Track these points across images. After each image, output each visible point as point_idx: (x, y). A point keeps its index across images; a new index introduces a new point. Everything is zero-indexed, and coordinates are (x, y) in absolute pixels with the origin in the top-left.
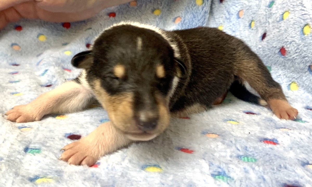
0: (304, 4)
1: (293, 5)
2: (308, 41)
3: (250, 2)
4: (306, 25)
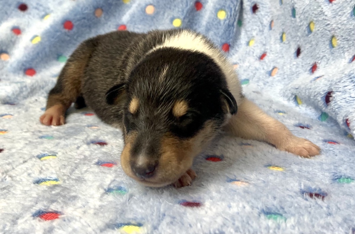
2: (336, 54)
3: (278, 10)
4: (333, 37)
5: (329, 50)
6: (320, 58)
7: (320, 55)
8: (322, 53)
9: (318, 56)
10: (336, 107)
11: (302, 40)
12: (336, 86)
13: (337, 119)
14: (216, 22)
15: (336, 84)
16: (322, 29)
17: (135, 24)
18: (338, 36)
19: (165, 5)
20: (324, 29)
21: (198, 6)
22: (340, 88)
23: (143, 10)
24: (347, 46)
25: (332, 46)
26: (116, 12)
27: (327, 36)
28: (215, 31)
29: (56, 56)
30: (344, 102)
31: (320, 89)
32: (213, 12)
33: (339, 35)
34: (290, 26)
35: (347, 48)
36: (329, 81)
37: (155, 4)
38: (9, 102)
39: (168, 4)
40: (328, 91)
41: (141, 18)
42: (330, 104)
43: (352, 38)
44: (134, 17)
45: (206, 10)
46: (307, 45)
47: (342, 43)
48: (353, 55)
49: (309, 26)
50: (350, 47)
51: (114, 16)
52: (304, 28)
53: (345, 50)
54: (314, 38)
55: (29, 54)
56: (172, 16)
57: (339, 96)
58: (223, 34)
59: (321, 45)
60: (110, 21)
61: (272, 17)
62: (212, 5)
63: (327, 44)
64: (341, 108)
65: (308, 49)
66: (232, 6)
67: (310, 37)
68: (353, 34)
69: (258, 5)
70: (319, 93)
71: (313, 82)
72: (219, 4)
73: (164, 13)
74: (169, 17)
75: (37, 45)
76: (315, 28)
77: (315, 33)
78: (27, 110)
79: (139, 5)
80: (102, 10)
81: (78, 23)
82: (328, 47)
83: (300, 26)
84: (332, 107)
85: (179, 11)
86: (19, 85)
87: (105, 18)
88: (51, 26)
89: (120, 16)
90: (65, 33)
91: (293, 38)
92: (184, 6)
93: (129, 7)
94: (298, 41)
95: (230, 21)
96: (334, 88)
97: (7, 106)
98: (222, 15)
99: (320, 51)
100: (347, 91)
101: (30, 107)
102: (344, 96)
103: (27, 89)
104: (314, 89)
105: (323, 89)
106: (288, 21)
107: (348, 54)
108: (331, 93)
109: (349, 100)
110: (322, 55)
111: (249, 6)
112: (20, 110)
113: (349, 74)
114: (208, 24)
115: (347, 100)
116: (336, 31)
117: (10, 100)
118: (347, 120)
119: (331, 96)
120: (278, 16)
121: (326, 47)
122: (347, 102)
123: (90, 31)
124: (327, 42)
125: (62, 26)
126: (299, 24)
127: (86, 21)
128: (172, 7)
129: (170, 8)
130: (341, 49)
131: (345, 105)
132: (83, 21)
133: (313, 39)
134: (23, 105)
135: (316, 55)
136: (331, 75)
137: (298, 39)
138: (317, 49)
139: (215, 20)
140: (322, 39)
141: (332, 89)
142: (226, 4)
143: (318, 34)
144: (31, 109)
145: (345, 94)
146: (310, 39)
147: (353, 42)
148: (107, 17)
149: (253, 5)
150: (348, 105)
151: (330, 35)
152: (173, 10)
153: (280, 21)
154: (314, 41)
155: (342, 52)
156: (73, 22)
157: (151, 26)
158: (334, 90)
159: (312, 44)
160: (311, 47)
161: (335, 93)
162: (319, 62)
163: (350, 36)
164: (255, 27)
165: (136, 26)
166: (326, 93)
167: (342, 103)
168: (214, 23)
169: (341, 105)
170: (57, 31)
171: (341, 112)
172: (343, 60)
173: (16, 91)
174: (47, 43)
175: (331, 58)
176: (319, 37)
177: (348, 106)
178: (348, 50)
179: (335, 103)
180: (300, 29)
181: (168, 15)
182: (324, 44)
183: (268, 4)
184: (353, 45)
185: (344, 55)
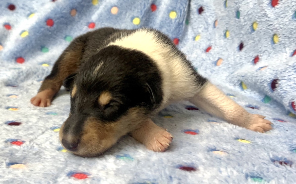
0: (268, 15)
1: (259, 16)
2: (278, 49)
3: (222, 12)
4: (275, 35)
5: (270, 46)
6: (262, 52)
7: (262, 49)
8: (264, 48)
9: (260, 50)
10: (282, 92)
11: (245, 37)
12: (282, 75)
13: (283, 102)
14: (168, 21)
15: (281, 73)
16: (264, 28)
17: (103, 22)
18: (279, 34)
19: (127, 6)
20: (266, 28)
21: (153, 7)
22: (286, 76)
23: (109, 11)
24: (287, 43)
25: (273, 42)
26: (87, 12)
27: (269, 34)
28: (167, 28)
29: (40, 47)
30: (289, 88)
31: (266, 77)
32: (166, 13)
33: (281, 34)
34: (234, 25)
35: (288, 44)
36: (274, 71)
37: (119, 6)
38: (11, 84)
39: (129, 6)
40: (274, 79)
41: (108, 17)
42: (276, 90)
43: (294, 36)
44: (101, 16)
45: (160, 11)
46: (250, 41)
47: (284, 40)
48: (294, 49)
49: (252, 26)
50: (290, 43)
51: (85, 15)
52: (248, 27)
53: (286, 45)
54: (257, 35)
55: (19, 45)
56: (132, 16)
57: (285, 83)
58: (174, 31)
59: (263, 41)
60: (82, 19)
61: (216, 17)
62: (165, 7)
63: (269, 40)
64: (287, 93)
65: (250, 44)
66: (182, 8)
67: (253, 34)
68: (294, 33)
69: (204, 8)
70: (265, 80)
71: (259, 71)
72: (171, 7)
73: (126, 13)
74: (130, 16)
75: (26, 39)
76: (258, 28)
77: (258, 31)
78: (27, 92)
79: (106, 6)
80: (77, 11)
81: (57, 21)
82: (270, 43)
83: (244, 25)
84: (278, 92)
85: (138, 12)
86: (17, 71)
87: (78, 17)
88: (37, 23)
89: (90, 15)
90: (48, 29)
91: (236, 35)
92: (143, 7)
93: (97, 8)
94: (241, 38)
95: (179, 20)
96: (280, 76)
97: (10, 87)
98: (173, 15)
99: (262, 46)
100: (292, 79)
101: (29, 89)
102: (289, 83)
103: (23, 75)
104: (261, 77)
105: (269, 77)
106: (233, 21)
107: (289, 49)
108: (277, 81)
109: (294, 86)
110: (264, 49)
111: (195, 8)
112: (21, 91)
113: (294, 66)
114: (162, 23)
115: (292, 87)
116: (278, 30)
117: (11, 83)
118: (293, 103)
119: (277, 83)
120: (223, 16)
121: (268, 43)
122: (292, 88)
123: (67, 27)
124: (269, 39)
125: (45, 23)
126: (243, 24)
127: (64, 19)
128: (133, 9)
129: (131, 9)
130: (282, 45)
131: (290, 90)
132: (61, 19)
133: (256, 37)
134: (23, 87)
135: (259, 49)
136: (274, 66)
137: (241, 36)
138: (259, 44)
139: (167, 19)
140: (264, 36)
141: (277, 77)
142: (177, 6)
143: (260, 33)
144: (30, 91)
145: (290, 81)
146: (253, 36)
147: (294, 40)
148: (80, 16)
149: (199, 7)
150: (293, 90)
151: (272, 34)
152: (133, 11)
153: (224, 21)
154: (257, 38)
155: (283, 47)
156: (54, 20)
157: (115, 24)
158: (280, 78)
159: (255, 40)
160: (254, 42)
161: (280, 81)
162: (262, 55)
163: (291, 34)
164: (201, 26)
165: (103, 23)
166: (272, 80)
167: (288, 89)
168: (167, 22)
169: (286, 91)
170: (41, 27)
171: (287, 96)
172: (285, 54)
173: (15, 76)
174: (34, 37)
175: (273, 52)
176: (262, 35)
177: (293, 92)
178: (289, 46)
179: (281, 88)
180: (243, 28)
181: (129, 14)
182: (266, 40)
183: (212, 7)
184: (294, 42)
185: (285, 50)
